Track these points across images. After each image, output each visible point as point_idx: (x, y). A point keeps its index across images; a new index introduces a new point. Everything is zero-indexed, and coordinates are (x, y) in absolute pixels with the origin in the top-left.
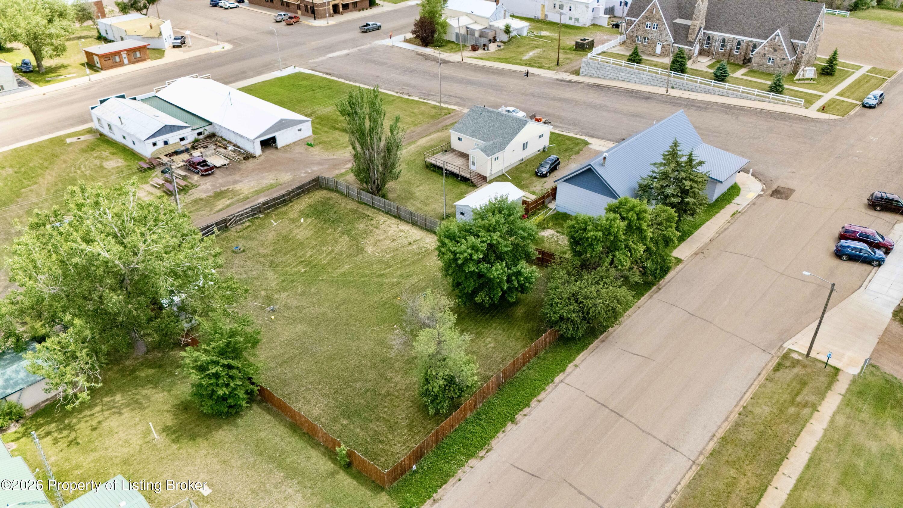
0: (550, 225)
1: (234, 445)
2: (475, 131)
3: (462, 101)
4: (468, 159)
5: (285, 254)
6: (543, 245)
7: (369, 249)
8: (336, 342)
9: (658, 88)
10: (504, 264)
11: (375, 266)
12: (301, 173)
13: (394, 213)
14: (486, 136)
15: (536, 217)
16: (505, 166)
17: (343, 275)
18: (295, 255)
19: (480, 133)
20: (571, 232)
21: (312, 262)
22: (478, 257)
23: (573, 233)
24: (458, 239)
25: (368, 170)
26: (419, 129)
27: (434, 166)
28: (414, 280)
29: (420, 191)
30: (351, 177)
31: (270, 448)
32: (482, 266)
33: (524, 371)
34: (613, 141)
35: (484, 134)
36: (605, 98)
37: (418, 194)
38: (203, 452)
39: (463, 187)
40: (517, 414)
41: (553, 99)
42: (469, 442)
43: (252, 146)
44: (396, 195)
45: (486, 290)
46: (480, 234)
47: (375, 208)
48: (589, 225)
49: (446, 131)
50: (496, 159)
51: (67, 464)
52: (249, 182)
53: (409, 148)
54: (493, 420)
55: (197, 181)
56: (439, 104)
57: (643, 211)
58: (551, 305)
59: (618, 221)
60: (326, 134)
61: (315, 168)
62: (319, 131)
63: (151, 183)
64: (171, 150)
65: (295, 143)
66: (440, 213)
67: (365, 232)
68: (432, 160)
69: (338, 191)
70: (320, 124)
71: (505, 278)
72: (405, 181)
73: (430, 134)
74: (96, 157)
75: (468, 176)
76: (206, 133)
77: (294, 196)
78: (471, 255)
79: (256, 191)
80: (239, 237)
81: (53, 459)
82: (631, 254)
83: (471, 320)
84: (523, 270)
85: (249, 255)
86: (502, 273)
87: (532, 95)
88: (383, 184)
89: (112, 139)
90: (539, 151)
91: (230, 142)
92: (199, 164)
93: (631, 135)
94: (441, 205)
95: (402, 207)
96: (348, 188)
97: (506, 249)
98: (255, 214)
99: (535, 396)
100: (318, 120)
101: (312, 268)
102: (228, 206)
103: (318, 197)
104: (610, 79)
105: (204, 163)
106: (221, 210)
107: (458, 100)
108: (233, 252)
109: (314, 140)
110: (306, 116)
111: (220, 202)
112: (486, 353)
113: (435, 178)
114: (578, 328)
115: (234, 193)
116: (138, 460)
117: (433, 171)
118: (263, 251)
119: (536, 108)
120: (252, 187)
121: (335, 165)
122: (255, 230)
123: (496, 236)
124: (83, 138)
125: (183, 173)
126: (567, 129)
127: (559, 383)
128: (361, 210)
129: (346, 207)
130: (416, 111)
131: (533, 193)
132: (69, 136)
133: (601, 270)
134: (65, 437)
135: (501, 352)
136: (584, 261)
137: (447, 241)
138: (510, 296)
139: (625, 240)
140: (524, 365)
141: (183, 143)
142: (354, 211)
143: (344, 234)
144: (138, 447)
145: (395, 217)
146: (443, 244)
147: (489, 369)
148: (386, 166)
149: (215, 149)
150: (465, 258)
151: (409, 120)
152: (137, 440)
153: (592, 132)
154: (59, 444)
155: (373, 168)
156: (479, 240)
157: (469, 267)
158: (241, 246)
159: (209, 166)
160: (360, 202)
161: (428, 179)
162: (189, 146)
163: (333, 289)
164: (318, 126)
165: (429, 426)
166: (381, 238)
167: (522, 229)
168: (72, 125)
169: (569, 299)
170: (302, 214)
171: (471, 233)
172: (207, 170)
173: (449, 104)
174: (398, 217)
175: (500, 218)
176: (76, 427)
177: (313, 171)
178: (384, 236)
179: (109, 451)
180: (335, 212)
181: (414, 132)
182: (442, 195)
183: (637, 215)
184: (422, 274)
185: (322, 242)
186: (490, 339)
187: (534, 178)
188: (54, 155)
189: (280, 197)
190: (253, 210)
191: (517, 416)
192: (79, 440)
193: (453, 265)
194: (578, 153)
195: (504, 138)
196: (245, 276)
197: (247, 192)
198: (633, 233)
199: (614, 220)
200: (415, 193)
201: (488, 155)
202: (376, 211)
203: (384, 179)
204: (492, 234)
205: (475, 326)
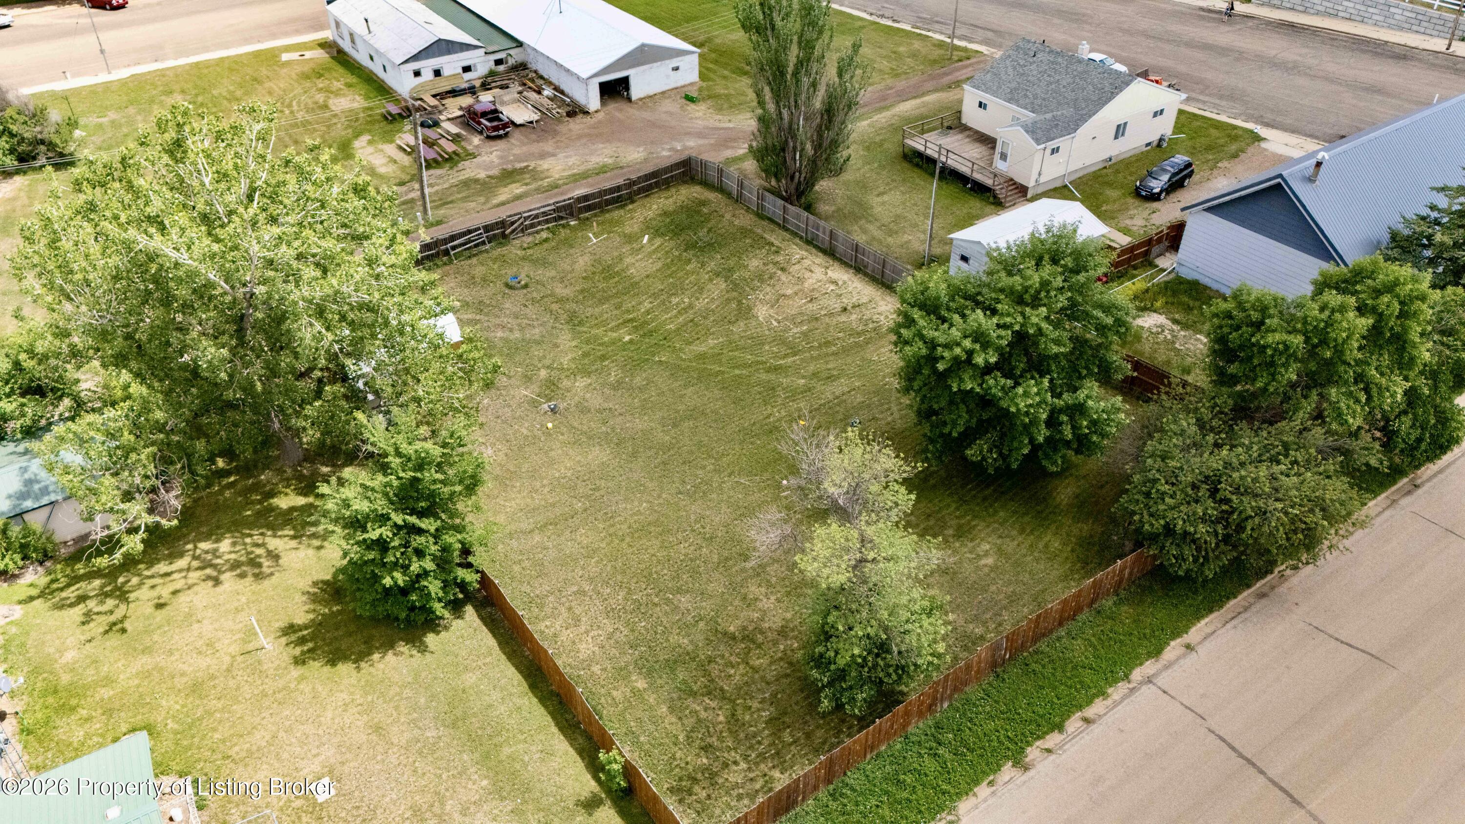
0: (1158, 304)
1: (407, 692)
2: (1016, 89)
3: (994, 36)
4: (994, 148)
5: (601, 302)
6: (1138, 346)
7: (762, 312)
8: (659, 497)
9: (1427, 38)
10: (1046, 383)
11: (767, 348)
12: (663, 149)
13: (823, 242)
14: (1039, 101)
15: (1129, 284)
16: (1071, 168)
17: (702, 357)
18: (618, 307)
19: (1026, 96)
20: (1221, 327)
21: (646, 323)
22: (986, 361)
23: (1226, 330)
24: (944, 313)
25: (783, 150)
26: (901, 84)
27: (920, 155)
28: (840, 387)
29: (883, 203)
30: (750, 166)
31: (475, 715)
32: (991, 382)
33: (1059, 639)
34: (1317, 138)
35: (1035, 97)
36: (1304, 51)
37: (878, 210)
38: (344, 696)
39: (975, 204)
40: (1029, 744)
41: (1190, 44)
42: (905, 795)
43: (584, 91)
44: (833, 208)
45: (992, 435)
46: (999, 306)
47: (787, 230)
48: (1271, 316)
49: (957, 91)
50: (1055, 151)
51: (91, 671)
52: (567, 157)
53: (875, 118)
54: (971, 751)
55: (477, 146)
56: (949, 40)
57: (1417, 298)
58: (1148, 495)
59: (1351, 315)
60: (724, 82)
61: (691, 143)
62: (712, 75)
63: (398, 142)
64: (444, 86)
65: (663, 93)
66: (917, 253)
67: (760, 277)
68: (917, 144)
69: (721, 189)
70: (716, 62)
71: (1044, 416)
72: (857, 182)
73: (923, 95)
74: (320, 90)
75: (989, 182)
76: (511, 62)
77: (640, 191)
78: (970, 353)
79: (574, 175)
80: (523, 259)
81: (70, 656)
82: (1369, 399)
83: (951, 494)
84: (1090, 403)
85: (535, 295)
86: (1039, 404)
87: (1146, 34)
88: (810, 183)
89: (355, 60)
90: (1148, 145)
91: (550, 83)
92: (484, 114)
93: (1359, 130)
94: (922, 236)
95: (840, 233)
96: (741, 185)
97: (1055, 349)
98: (562, 218)
99: (1080, 708)
100: (713, 55)
101: (644, 335)
102: (518, 198)
103: (682, 198)
104: (1318, 13)
105: (493, 114)
106: (503, 204)
107: (990, 35)
108: (507, 285)
109: (700, 90)
110: (694, 44)
111: (506, 190)
112: (974, 577)
113: (917, 181)
114: (1206, 558)
115: (536, 175)
116: (219, 689)
117: (917, 165)
118: (561, 291)
119: (1148, 60)
120: (570, 168)
121: (727, 140)
122: (556, 248)
123: (1037, 317)
124: (308, 55)
125: (454, 129)
126: (1215, 106)
127: (1141, 683)
128: (759, 231)
129: (731, 223)
130: (902, 49)
131: (1126, 231)
132: (288, 49)
133: (1287, 429)
134: (106, 613)
135: (1010, 583)
136: (1243, 399)
137: (916, 314)
138: (1047, 456)
139: (1358, 362)
140: (1060, 624)
141: (468, 76)
142: (745, 232)
143: (718, 275)
144: (227, 659)
145: (824, 252)
146: (909, 322)
147: (976, 619)
148: (820, 145)
149: (520, 93)
150: (956, 359)
151: (885, 64)
152: (229, 645)
153: (1269, 116)
154: (92, 625)
155: (795, 148)
156: (995, 320)
157: (961, 380)
158: (523, 276)
159: (501, 120)
160: (761, 215)
161: (904, 180)
162: (477, 84)
163: (677, 384)
164: (711, 66)
165: (820, 733)
166: (789, 292)
167: (1100, 306)
168: (298, 32)
169: (1194, 487)
170: (648, 227)
171: (978, 304)
172: (496, 129)
173: (970, 40)
174: (830, 252)
175: (1054, 275)
176: (132, 596)
177: (685, 148)
178: (796, 288)
179: (173, 658)
180: (710, 231)
181: (891, 88)
182: (926, 217)
183: (1402, 303)
184: (860, 376)
185: (674, 285)
186: (988, 547)
187: (1131, 201)
188: (255, 80)
189: (612, 190)
190: (557, 210)
191: (1029, 750)
192: (127, 625)
193: (926, 372)
194: (1235, 156)
195: (1076, 108)
196: (517, 335)
197: (557, 176)
198: (1381, 347)
199: (1341, 312)
200: (872, 207)
201: (1038, 141)
202: (788, 236)
203: (813, 173)
204: (1028, 309)
205: (957, 509)
